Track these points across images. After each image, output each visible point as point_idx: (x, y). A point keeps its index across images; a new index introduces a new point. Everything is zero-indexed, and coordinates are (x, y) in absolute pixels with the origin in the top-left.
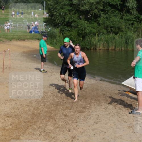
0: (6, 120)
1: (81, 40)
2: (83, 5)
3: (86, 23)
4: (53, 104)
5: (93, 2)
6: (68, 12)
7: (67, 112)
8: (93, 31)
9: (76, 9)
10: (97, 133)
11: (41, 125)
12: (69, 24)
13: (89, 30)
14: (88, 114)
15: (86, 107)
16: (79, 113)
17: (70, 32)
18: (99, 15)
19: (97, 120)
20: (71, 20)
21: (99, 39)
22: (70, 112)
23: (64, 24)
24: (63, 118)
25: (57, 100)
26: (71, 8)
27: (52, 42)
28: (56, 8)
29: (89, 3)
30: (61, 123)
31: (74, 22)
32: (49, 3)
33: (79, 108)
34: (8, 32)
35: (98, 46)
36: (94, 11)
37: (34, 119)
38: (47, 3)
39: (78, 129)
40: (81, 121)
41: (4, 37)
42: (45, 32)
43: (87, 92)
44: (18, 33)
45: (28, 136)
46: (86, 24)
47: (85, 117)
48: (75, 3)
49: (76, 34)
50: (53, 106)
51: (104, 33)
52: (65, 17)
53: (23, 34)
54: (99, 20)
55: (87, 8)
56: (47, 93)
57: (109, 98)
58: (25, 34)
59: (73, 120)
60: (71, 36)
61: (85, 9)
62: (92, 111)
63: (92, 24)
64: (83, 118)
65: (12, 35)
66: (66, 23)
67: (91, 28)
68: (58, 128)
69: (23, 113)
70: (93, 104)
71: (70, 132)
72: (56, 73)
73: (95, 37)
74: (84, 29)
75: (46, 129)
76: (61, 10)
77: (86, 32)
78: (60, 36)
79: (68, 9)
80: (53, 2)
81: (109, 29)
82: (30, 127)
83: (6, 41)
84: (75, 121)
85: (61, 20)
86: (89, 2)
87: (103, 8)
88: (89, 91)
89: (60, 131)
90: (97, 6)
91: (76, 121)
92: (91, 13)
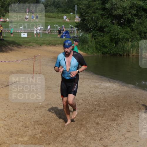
0: (35, 128)
1: (113, 45)
2: (116, 9)
3: (118, 28)
4: (84, 112)
5: (126, 7)
6: (100, 16)
7: (98, 120)
8: (126, 36)
9: (108, 14)
10: (129, 142)
11: (72, 133)
12: (101, 29)
13: (122, 35)
14: (121, 123)
15: (119, 115)
16: (111, 121)
17: (102, 37)
18: (133, 20)
19: (130, 129)
20: (104, 25)
21: (132, 45)
22: (102, 120)
23: (96, 29)
24: (95, 126)
25: (89, 108)
26: (103, 12)
27: (83, 48)
28: (88, 13)
29: (122, 8)
30: (92, 132)
31: (106, 27)
32: (81, 7)
33: (112, 116)
34: (38, 37)
35: (131, 52)
36: (127, 16)
37: (65, 127)
38: (78, 7)
39: (110, 138)
40: (114, 130)
41: (34, 42)
42: (76, 37)
43: (119, 99)
44: (48, 38)
45: (59, 144)
46: (119, 30)
47: (117, 125)
48: (108, 8)
49: (109, 39)
50: (84, 113)
51: (137, 39)
52: (97, 21)
53: (54, 39)
54: (132, 25)
55: (120, 13)
56: (78, 100)
57: (142, 106)
58: (56, 39)
59: (105, 128)
60: (103, 42)
61: (118, 13)
62: (125, 120)
63: (125, 29)
64: (116, 126)
65: (43, 39)
66: (99, 28)
67: (124, 33)
68: (90, 136)
69: (53, 120)
70: (125, 112)
71: (101, 141)
72: (87, 80)
73: (128, 43)
74: (116, 34)
75: (77, 137)
76: (93, 14)
77: (119, 38)
78: (92, 41)
79: (100, 13)
80: (85, 6)
81: (143, 34)
82: (60, 135)
83: (36, 46)
84: (107, 130)
85: (93, 24)
86: (123, 6)
87: (137, 12)
88: (122, 98)
89: (92, 139)
90: (130, 10)
91: (109, 129)
92: (125, 18)
